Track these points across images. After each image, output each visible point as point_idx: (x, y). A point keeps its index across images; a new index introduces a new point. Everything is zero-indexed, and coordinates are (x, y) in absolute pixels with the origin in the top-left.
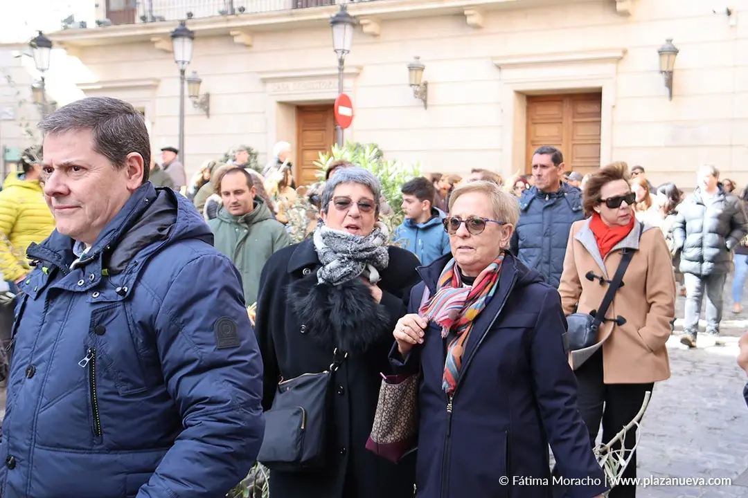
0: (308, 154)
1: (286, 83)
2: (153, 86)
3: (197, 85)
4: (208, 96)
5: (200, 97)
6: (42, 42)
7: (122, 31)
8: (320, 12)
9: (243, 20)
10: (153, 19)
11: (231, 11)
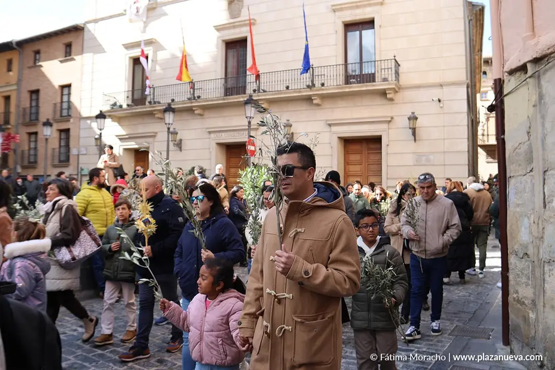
0: (233, 170)
1: (220, 134)
2: (154, 136)
3: (176, 135)
4: (181, 140)
5: (177, 141)
6: (101, 116)
7: (139, 109)
8: (239, 98)
9: (199, 102)
10: (155, 103)
11: (193, 98)
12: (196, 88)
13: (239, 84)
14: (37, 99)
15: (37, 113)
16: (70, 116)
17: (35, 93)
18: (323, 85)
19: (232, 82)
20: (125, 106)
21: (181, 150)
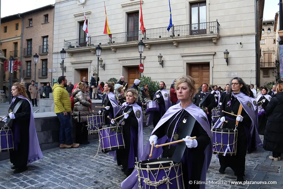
0: (131, 80)
1: (125, 61)
2: (91, 62)
3: (102, 62)
4: (104, 65)
5: (102, 65)
6: (63, 52)
7: (83, 48)
8: (135, 42)
9: (114, 45)
10: (91, 45)
11: (111, 42)
12: (112, 37)
13: (135, 35)
14: (31, 44)
15: (31, 51)
16: (47, 52)
17: (30, 41)
18: (179, 35)
19: (131, 34)
20: (75, 47)
21: (104, 70)
